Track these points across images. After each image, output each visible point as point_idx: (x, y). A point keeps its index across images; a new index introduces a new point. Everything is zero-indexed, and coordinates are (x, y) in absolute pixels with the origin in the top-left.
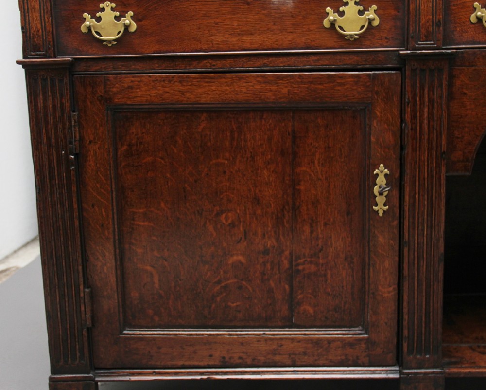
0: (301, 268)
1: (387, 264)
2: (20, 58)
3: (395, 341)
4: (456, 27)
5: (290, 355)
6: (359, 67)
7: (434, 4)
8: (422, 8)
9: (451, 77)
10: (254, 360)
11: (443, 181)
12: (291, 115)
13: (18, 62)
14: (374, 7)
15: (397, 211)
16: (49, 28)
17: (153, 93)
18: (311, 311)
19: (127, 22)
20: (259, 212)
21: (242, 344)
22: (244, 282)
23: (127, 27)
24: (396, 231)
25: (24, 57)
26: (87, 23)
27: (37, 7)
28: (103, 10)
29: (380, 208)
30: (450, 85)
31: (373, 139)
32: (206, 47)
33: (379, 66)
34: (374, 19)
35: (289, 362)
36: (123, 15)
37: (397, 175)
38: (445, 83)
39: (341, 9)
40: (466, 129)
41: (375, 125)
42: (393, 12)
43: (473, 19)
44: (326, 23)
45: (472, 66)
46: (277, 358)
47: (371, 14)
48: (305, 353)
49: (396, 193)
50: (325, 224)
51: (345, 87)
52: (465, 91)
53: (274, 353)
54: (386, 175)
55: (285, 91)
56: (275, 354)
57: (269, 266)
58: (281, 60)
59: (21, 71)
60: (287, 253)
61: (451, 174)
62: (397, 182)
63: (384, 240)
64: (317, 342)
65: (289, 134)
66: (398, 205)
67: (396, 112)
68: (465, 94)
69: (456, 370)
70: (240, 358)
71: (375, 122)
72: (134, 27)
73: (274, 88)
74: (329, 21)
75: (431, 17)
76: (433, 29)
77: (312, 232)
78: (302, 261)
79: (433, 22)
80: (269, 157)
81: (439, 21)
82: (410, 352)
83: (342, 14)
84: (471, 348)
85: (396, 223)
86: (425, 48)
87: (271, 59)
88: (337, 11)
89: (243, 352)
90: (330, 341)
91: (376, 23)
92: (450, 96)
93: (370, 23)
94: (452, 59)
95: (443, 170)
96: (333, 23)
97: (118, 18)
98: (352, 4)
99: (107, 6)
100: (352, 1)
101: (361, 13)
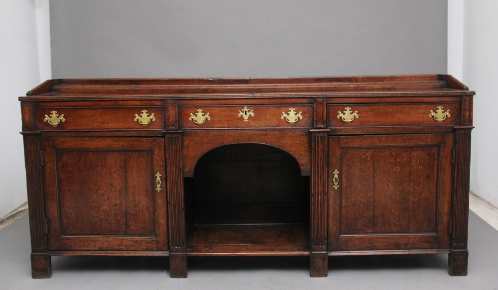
0: (130, 211)
1: (162, 211)
2: (21, 131)
3: (167, 241)
4: (184, 122)
5: (126, 246)
6: (148, 136)
7: (175, 114)
8: (170, 115)
9: (183, 141)
10: (112, 248)
11: (182, 179)
12: (124, 153)
13: (20, 133)
14: (153, 114)
15: (165, 190)
16: (32, 120)
17: (71, 144)
18: (134, 228)
19: (61, 119)
20: (113, 190)
21: (107, 241)
22: (108, 217)
23: (61, 120)
24: (165, 198)
25: (23, 130)
26: (46, 119)
27: (28, 112)
28: (52, 114)
29: (159, 189)
30: (182, 143)
31: (154, 163)
32: (90, 127)
33: (156, 136)
35: (126, 249)
36: (60, 116)
37: (164, 176)
38: (180, 142)
39: (141, 115)
40: (190, 160)
41: (155, 157)
42: (160, 116)
43: (190, 119)
44: (135, 120)
45: (191, 136)
46: (121, 247)
47: (152, 117)
48: (132, 246)
49: (164, 183)
50: (138, 195)
51: (143, 143)
52: (188, 145)
53: (120, 245)
54: (160, 177)
55: (121, 144)
56: (120, 246)
57: (117, 211)
58: (119, 133)
59: (22, 136)
60: (124, 206)
61: (185, 176)
62: (165, 179)
63: (161, 201)
64: (137, 241)
65: (123, 160)
66: (165, 188)
67: (163, 153)
69: (191, 253)
70: (107, 247)
72: (64, 120)
73: (116, 143)
75: (174, 118)
76: (174, 123)
77: (133, 198)
78: (130, 209)
79: (174, 120)
80: (116, 169)
81: (177, 120)
82: (173, 245)
84: (205, 246)
85: (165, 195)
86: (171, 129)
87: (115, 133)
88: (139, 115)
89: (109, 245)
90: (141, 241)
91: (154, 120)
92: (183, 147)
93: (151, 120)
94: (182, 134)
95: (181, 175)
96: (138, 120)
97: (58, 117)
98: (145, 113)
99: (54, 112)
100: (145, 111)
101: (148, 116)
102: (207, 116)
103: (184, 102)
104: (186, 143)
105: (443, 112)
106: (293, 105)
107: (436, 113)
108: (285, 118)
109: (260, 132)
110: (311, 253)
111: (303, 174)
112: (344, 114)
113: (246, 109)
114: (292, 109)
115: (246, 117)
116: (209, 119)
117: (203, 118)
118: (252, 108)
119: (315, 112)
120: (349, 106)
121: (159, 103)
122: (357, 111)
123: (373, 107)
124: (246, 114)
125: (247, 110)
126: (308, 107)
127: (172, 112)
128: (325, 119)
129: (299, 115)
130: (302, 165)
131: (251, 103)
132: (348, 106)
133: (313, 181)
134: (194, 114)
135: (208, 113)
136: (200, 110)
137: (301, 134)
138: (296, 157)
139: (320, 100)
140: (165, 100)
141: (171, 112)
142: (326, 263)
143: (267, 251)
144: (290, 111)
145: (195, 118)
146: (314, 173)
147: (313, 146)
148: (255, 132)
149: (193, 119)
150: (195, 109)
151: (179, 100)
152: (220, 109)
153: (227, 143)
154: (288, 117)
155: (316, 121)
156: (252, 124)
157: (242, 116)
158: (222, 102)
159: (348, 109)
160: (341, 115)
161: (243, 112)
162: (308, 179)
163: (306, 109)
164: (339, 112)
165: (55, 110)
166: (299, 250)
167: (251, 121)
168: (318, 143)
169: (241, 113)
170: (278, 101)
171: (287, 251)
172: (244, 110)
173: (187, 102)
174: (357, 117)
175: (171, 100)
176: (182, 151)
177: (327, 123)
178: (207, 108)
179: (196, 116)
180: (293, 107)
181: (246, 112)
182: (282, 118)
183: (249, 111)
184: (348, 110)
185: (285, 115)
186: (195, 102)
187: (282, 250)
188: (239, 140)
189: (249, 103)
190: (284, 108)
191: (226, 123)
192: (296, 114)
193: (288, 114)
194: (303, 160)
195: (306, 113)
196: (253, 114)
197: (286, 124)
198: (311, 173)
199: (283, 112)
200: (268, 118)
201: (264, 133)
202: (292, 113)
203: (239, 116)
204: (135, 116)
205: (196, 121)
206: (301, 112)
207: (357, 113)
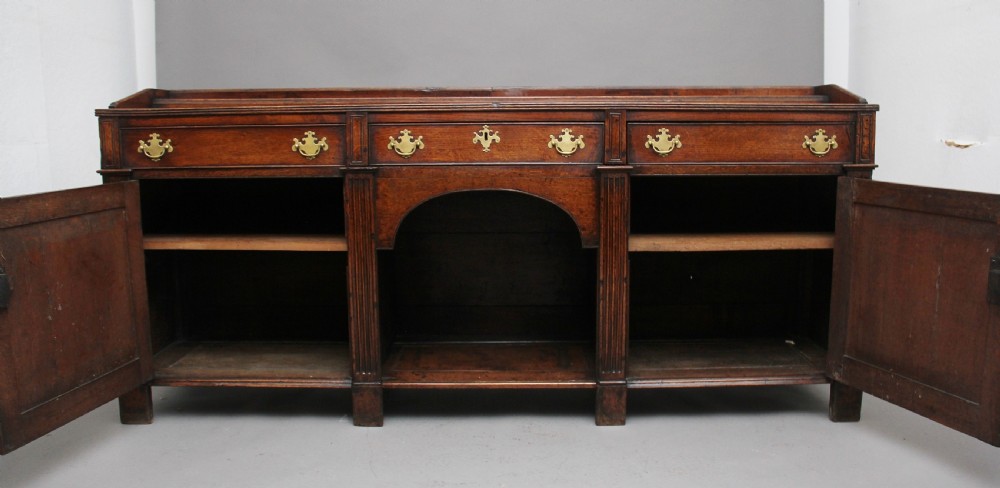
2: (99, 168)
4: (378, 152)
7: (362, 137)
8: (354, 139)
9: (376, 185)
11: (374, 253)
13: (98, 172)
14: (325, 138)
16: (117, 150)
19: (167, 146)
23: (166, 150)
25: (102, 169)
26: (142, 147)
27: (110, 136)
28: (152, 138)
30: (376, 189)
32: (217, 162)
34: (324, 146)
36: (164, 142)
38: (371, 188)
39: (303, 139)
40: (388, 219)
42: (337, 142)
43: (389, 147)
44: (294, 149)
45: (390, 178)
47: (322, 143)
52: (386, 193)
61: (379, 249)
68: (386, 195)
69: (390, 384)
72: (171, 149)
74: (295, 147)
75: (360, 146)
76: (361, 153)
79: (361, 149)
81: (366, 148)
82: (358, 369)
83: (304, 143)
86: (357, 164)
88: (300, 140)
91: (326, 148)
92: (376, 197)
93: (322, 148)
94: (375, 173)
95: (373, 246)
96: (298, 148)
97: (161, 144)
98: (310, 136)
99: (155, 136)
100: (310, 134)
101: (316, 142)
102: (418, 141)
103: (379, 116)
104: (381, 188)
105: (826, 140)
106: (567, 123)
107: (814, 140)
108: (554, 146)
109: (510, 171)
110: (598, 383)
111: (584, 246)
112: (657, 140)
113: (486, 129)
114: (567, 131)
115: (486, 144)
116: (422, 147)
117: (412, 145)
118: (496, 127)
119: (607, 137)
120: (666, 127)
121: (335, 119)
122: (678, 136)
123: (706, 128)
124: (486, 138)
125: (488, 131)
126: (594, 127)
127: (357, 135)
128: (624, 147)
129: (579, 141)
130: (584, 229)
131: (495, 119)
132: (664, 126)
133: (602, 257)
134: (396, 139)
135: (421, 137)
136: (406, 132)
137: (582, 174)
138: (574, 214)
139: (616, 115)
140: (345, 113)
141: (356, 133)
142: (624, 402)
143: (521, 380)
144: (564, 133)
145: (397, 145)
146: (605, 245)
147: (602, 196)
148: (501, 171)
149: (393, 147)
150: (397, 130)
151: (370, 113)
152: (441, 129)
153: (452, 190)
154: (559, 144)
155: (608, 151)
156: (498, 157)
157: (479, 141)
158: (444, 117)
159: (664, 131)
160: (651, 141)
161: (481, 134)
162: (592, 255)
163: (591, 130)
164: (649, 136)
165: (157, 131)
166: (577, 379)
167: (495, 152)
168: (612, 190)
169: (478, 137)
170: (543, 116)
171: (556, 380)
172: (484, 132)
173: (384, 116)
174: (679, 146)
175: (357, 113)
176: (375, 204)
177: (627, 155)
178: (418, 128)
179: (400, 141)
180: (569, 126)
181: (486, 134)
182: (550, 145)
183: (491, 134)
184: (664, 133)
185: (554, 141)
186: (397, 117)
187: (547, 380)
188: (473, 184)
189: (492, 119)
190: (552, 128)
191: (451, 154)
192: (573, 140)
193: (560, 140)
194: (584, 220)
195: (590, 137)
196: (498, 139)
197: (556, 156)
198: (598, 243)
199: (551, 136)
200: (524, 145)
201: (518, 171)
202: (567, 137)
203: (475, 141)
204: (294, 143)
205: (399, 150)
206: (582, 136)
207: (680, 139)
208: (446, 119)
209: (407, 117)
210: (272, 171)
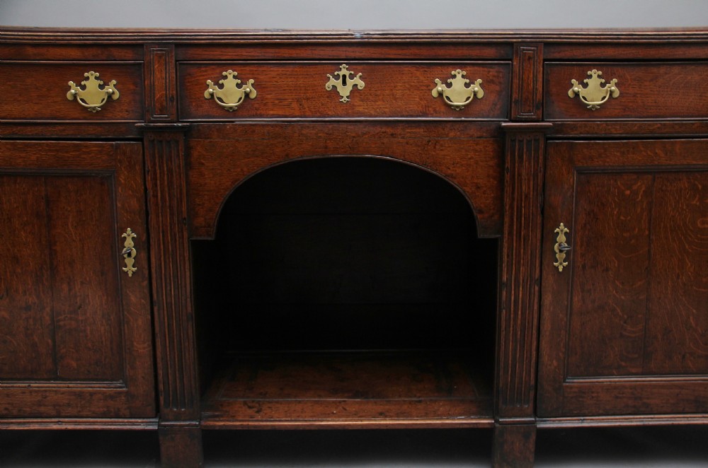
0: (62, 323)
1: (140, 322)
3: (153, 394)
4: (191, 102)
5: (54, 406)
6: (102, 137)
7: (168, 81)
8: (156, 83)
9: (188, 149)
10: (19, 411)
12: (43, 180)
14: (114, 82)
15: (146, 272)
18: (74, 364)
20: (19, 271)
21: (8, 396)
22: (8, 337)
24: (146, 291)
29: (130, 269)
30: (188, 155)
31: (119, 205)
33: (121, 137)
34: (113, 93)
35: (54, 413)
37: (144, 238)
38: (181, 154)
39: (83, 83)
40: (206, 197)
41: (120, 191)
42: (132, 87)
43: (206, 95)
45: (208, 138)
46: (42, 409)
47: (110, 88)
48: (69, 405)
49: (143, 255)
50: (82, 283)
51: (90, 156)
52: (202, 161)
53: (40, 404)
54: (133, 239)
55: (34, 158)
56: (40, 406)
57: (31, 321)
58: (29, 129)
60: (48, 309)
61: (194, 238)
62: (144, 244)
63: (136, 299)
64: (80, 395)
65: (43, 198)
66: (146, 267)
67: (140, 181)
68: (203, 164)
69: (211, 423)
70: (6, 409)
71: (120, 188)
73: (23, 155)
74: (72, 94)
75: (164, 92)
76: (167, 104)
77: (70, 290)
78: (62, 317)
79: (166, 97)
80: (25, 219)
81: (173, 97)
82: (167, 404)
83: (84, 88)
85: (146, 283)
86: (160, 120)
87: (19, 128)
88: (79, 84)
89: (9, 404)
90: (92, 394)
91: (116, 96)
92: (189, 165)
93: (110, 96)
94: (187, 131)
95: (186, 235)
96: (75, 96)
98: (92, 78)
100: (92, 75)
101: (101, 87)
102: (248, 88)
103: (191, 51)
104: (195, 154)
106: (460, 63)
108: (440, 94)
109: (378, 129)
110: (497, 421)
111: (481, 236)
112: (585, 86)
113: (344, 71)
114: (459, 73)
115: (345, 92)
116: (253, 95)
117: (239, 93)
118: (359, 67)
119: (516, 81)
120: (598, 67)
121: (128, 54)
122: (615, 80)
123: (655, 70)
124: (344, 83)
125: (347, 73)
126: (497, 68)
127: (161, 77)
128: (539, 96)
129: (476, 87)
130: (481, 212)
131: (358, 55)
132: (595, 66)
133: (505, 251)
134: (216, 83)
135: (252, 81)
136: (230, 73)
137: (479, 134)
138: (467, 190)
139: (529, 50)
140: (142, 45)
141: (158, 75)
142: (532, 446)
143: (391, 417)
144: (454, 77)
145: (218, 92)
146: (510, 233)
147: (508, 165)
148: (366, 129)
149: (212, 95)
150: (218, 71)
151: (178, 46)
152: (280, 70)
153: (296, 157)
154: (447, 92)
155: (516, 102)
156: (361, 109)
157: (334, 87)
158: (286, 52)
159: (594, 73)
160: (577, 87)
161: (337, 77)
162: (492, 247)
163: (493, 72)
164: (574, 81)
166: (468, 414)
167: (357, 102)
168: (521, 157)
169: (332, 82)
170: (424, 52)
171: (440, 417)
172: (341, 73)
173: (199, 51)
174: (617, 94)
175: (159, 45)
176: (187, 176)
177: (543, 108)
178: (248, 68)
179: (221, 86)
180: (462, 66)
181: (344, 76)
182: (434, 93)
183: (352, 77)
184: (595, 76)
185: (441, 87)
186: (217, 53)
187: (426, 416)
188: (326, 147)
189: (353, 55)
190: (438, 70)
191: (294, 105)
192: (467, 85)
193: (449, 85)
194: (480, 201)
195: (492, 82)
196: (361, 84)
197: (443, 109)
198: (501, 232)
199: (437, 80)
200: (398, 93)
201: (389, 130)
202: (459, 82)
203: (329, 86)
204: (70, 88)
205: (220, 99)
206: (479, 81)
207: (616, 85)
208: (286, 56)
209: (231, 53)
210: (40, 128)
